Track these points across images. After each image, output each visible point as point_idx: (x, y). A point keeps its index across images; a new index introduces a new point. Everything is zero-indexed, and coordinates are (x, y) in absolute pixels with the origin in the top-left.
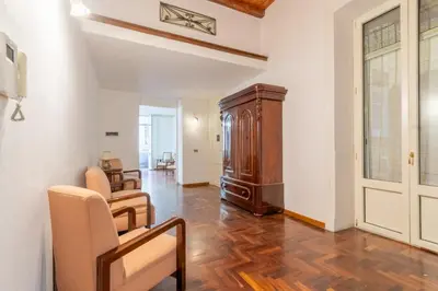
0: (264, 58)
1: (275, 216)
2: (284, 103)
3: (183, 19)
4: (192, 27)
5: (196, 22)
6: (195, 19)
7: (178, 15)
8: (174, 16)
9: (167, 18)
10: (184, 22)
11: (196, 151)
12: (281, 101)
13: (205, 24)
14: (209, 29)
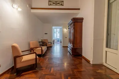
0: (79, 9)
1: (79, 57)
2: (83, 23)
3: (54, 3)
4: (57, 5)
5: (58, 3)
6: (58, 2)
7: (53, 3)
8: (52, 3)
9: (50, 4)
10: (55, 4)
11: (66, 38)
12: (82, 22)
13: (60, 3)
14: (62, 4)
